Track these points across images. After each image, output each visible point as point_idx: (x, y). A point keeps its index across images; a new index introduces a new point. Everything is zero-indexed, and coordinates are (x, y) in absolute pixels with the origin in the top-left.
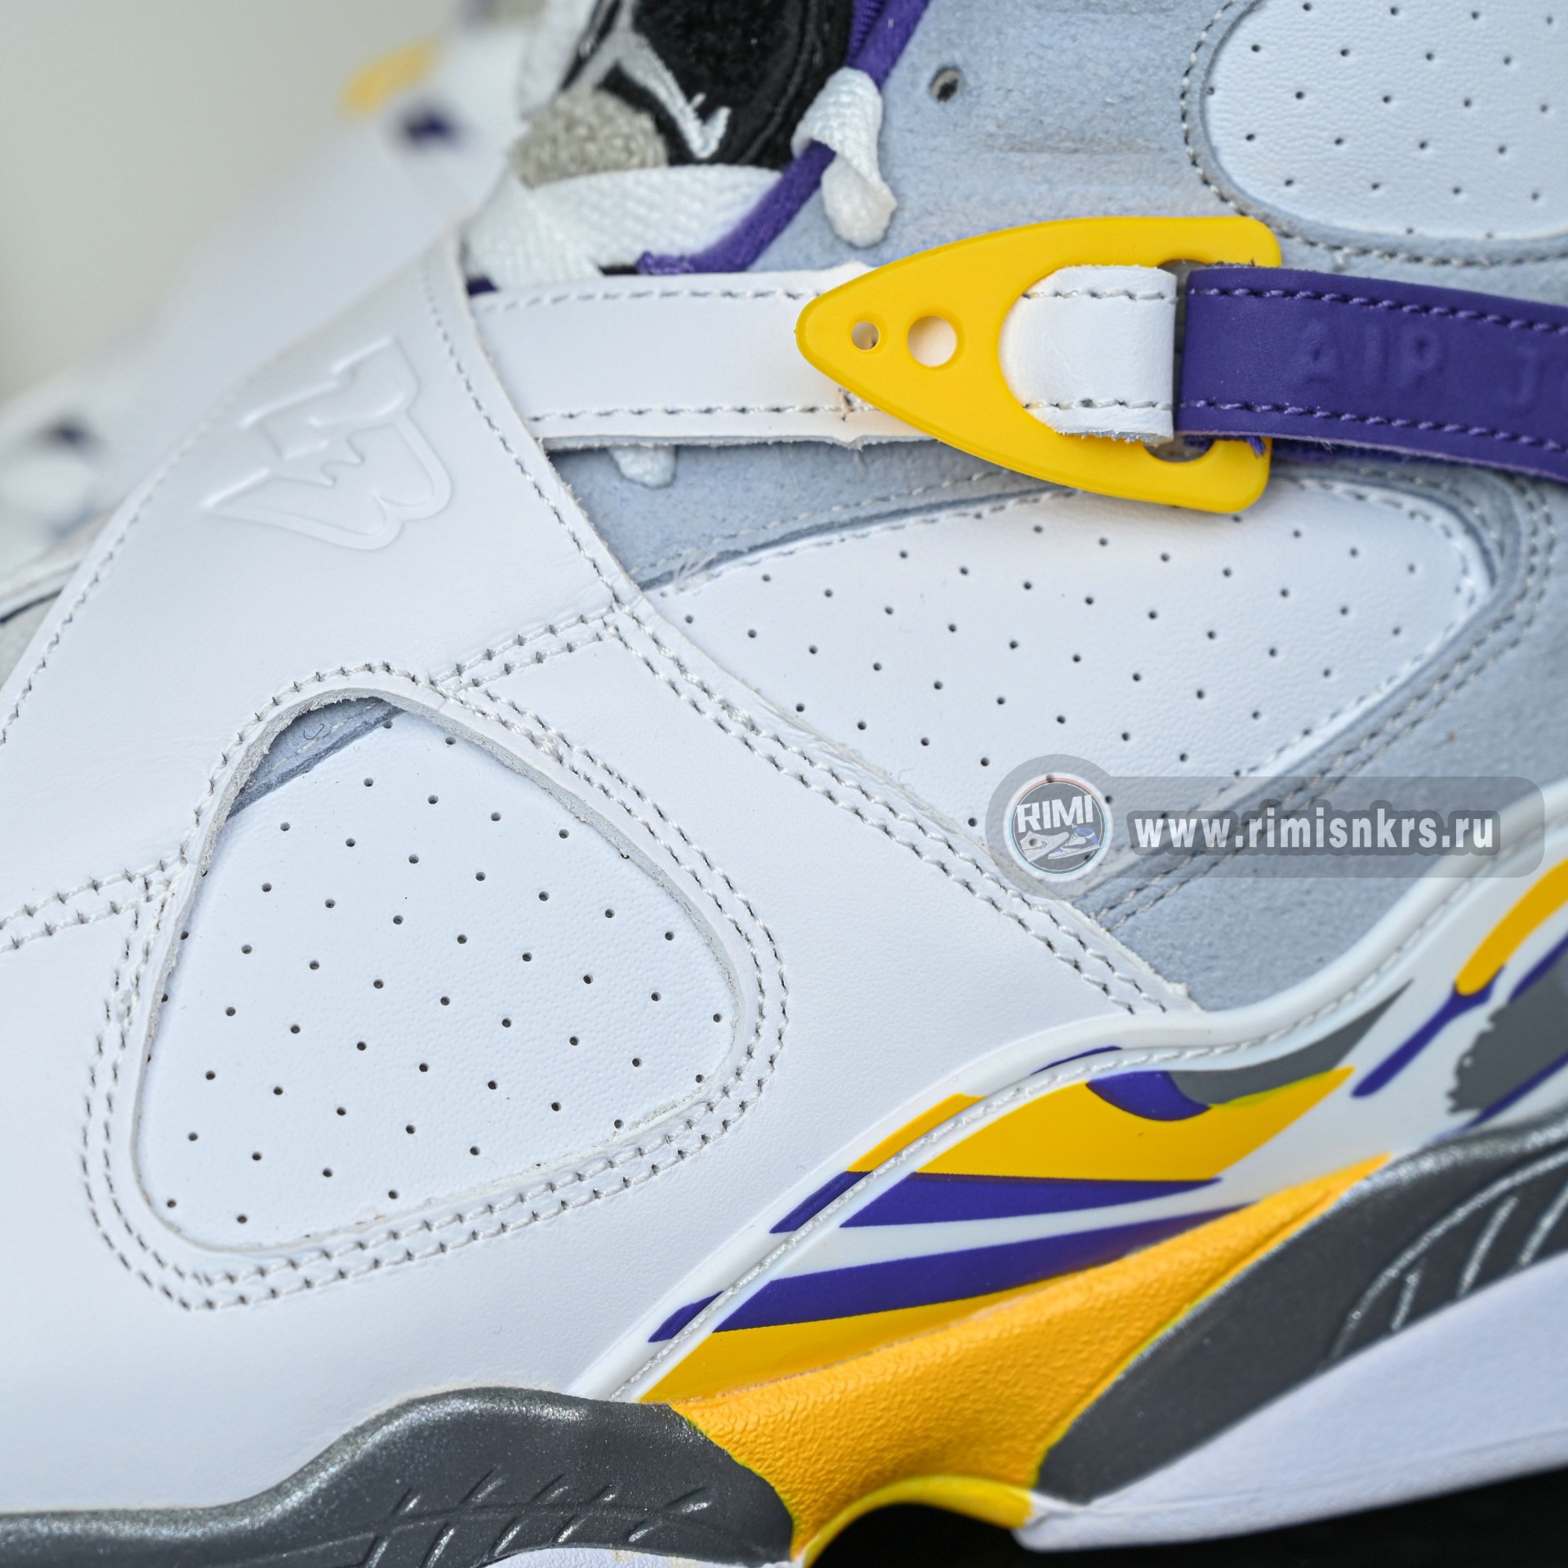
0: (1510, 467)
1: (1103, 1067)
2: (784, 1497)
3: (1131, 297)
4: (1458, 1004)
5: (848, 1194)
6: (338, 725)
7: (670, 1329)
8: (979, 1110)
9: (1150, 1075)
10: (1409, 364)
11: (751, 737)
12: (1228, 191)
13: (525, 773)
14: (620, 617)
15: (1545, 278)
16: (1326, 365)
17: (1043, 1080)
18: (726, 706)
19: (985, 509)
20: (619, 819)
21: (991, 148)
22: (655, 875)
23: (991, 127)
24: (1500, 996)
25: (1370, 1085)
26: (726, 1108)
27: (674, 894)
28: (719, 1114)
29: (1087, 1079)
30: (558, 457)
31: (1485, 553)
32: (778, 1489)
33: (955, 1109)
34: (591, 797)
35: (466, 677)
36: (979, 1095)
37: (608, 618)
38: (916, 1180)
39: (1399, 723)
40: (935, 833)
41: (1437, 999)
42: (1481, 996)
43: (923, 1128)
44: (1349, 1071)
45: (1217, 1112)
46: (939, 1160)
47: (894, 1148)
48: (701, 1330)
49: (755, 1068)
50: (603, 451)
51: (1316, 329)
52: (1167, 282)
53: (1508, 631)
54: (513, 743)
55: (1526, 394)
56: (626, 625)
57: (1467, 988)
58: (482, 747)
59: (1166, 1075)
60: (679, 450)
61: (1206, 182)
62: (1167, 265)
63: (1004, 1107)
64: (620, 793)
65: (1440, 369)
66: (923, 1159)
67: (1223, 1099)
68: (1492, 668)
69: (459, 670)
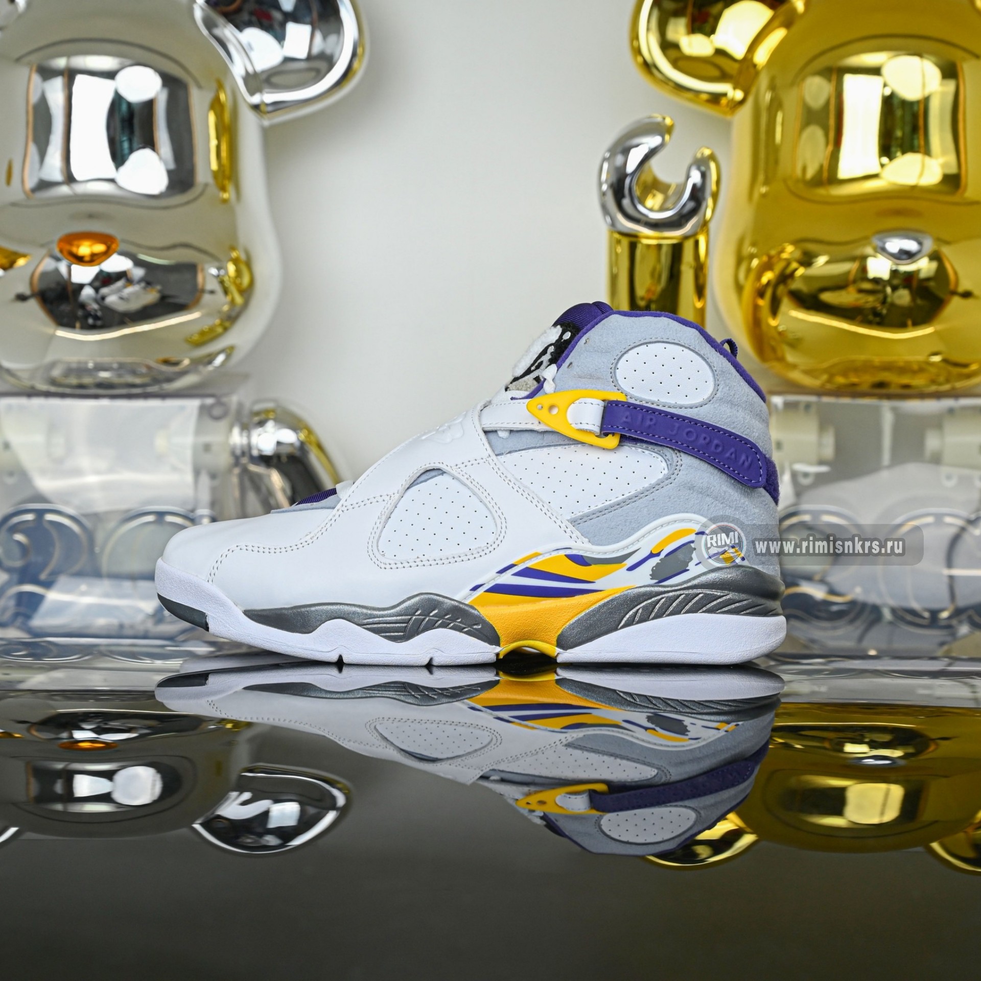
0: (674, 447)
1: (569, 552)
2: (497, 631)
3: (592, 404)
4: (652, 555)
5: (513, 568)
6: (433, 473)
7: (475, 589)
8: (541, 557)
9: (578, 555)
10: (648, 423)
11: (509, 483)
12: (619, 388)
13: (465, 485)
14: (490, 459)
15: (686, 412)
16: (629, 420)
17: (556, 552)
18: (506, 477)
19: (567, 447)
20: (481, 495)
21: (575, 377)
22: (485, 505)
23: (575, 373)
24: (663, 555)
25: (631, 569)
26: (491, 549)
27: (488, 509)
28: (490, 549)
29: (565, 554)
30: (486, 432)
31: (667, 465)
32: (495, 628)
33: (536, 555)
34: (476, 490)
35: (458, 467)
36: (542, 553)
37: (487, 459)
38: (527, 568)
39: (642, 495)
40: (541, 503)
41: (647, 553)
42: (658, 554)
43: (530, 558)
44: (626, 564)
45: (593, 566)
46: (533, 565)
47: (524, 561)
48: (481, 591)
49: (498, 542)
50: (496, 431)
51: (628, 413)
52: (602, 404)
53: (670, 481)
54: (464, 479)
55: (675, 432)
56: (491, 461)
57: (654, 552)
58: (458, 479)
59: (582, 556)
60: (511, 431)
61: (615, 386)
62: (603, 401)
63: (547, 556)
64: (482, 490)
65: (655, 424)
66: (529, 564)
67: (595, 564)
68: (665, 488)
69: (457, 465)
